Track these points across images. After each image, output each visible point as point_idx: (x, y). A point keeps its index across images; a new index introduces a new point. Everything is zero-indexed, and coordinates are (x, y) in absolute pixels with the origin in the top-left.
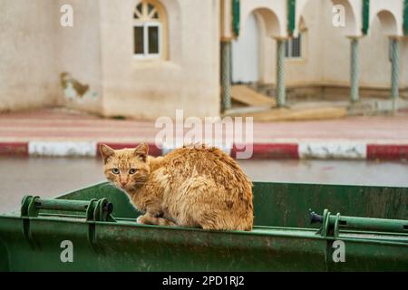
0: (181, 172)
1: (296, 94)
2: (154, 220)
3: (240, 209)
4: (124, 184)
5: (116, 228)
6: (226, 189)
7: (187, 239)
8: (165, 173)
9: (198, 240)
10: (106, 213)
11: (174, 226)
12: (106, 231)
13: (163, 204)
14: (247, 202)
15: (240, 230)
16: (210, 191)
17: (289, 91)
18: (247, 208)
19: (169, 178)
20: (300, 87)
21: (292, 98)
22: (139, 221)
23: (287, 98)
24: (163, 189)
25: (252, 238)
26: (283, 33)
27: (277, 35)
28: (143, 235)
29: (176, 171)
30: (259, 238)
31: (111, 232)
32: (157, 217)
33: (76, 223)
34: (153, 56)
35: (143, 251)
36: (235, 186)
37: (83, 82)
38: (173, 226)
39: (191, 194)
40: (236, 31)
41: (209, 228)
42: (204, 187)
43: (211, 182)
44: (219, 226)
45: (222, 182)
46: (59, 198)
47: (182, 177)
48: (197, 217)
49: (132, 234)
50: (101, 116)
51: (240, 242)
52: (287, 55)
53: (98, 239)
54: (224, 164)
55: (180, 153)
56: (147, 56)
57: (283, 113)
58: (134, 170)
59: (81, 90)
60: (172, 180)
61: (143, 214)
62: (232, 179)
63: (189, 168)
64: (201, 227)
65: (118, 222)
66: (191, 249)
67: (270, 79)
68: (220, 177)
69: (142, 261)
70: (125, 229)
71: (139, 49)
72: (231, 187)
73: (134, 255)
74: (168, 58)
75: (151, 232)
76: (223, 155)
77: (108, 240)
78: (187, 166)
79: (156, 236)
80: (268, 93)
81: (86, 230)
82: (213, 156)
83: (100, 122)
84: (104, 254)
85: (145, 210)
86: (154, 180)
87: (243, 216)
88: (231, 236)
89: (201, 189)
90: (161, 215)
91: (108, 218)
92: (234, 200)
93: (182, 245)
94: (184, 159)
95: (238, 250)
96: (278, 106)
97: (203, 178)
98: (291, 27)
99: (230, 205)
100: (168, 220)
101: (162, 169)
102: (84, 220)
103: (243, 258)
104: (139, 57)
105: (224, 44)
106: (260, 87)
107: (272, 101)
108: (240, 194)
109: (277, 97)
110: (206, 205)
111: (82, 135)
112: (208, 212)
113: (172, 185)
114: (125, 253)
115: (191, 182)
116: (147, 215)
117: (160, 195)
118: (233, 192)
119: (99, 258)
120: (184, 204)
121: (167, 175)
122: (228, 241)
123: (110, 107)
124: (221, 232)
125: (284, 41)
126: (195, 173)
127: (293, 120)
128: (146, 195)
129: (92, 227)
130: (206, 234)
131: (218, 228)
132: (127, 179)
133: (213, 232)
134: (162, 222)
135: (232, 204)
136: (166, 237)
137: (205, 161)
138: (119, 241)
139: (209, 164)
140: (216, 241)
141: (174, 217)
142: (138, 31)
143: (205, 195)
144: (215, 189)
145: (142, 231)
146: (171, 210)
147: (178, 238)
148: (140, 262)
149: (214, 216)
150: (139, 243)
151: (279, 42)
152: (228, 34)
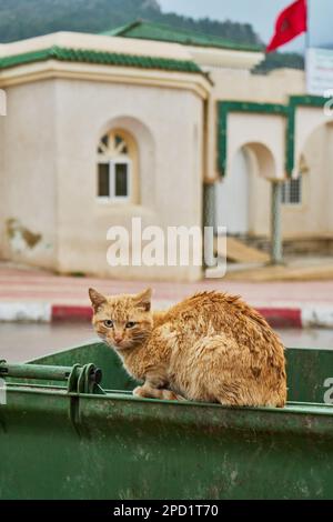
0: (193, 328)
1: (296, 248)
2: (156, 392)
3: (270, 378)
4: (119, 341)
5: (106, 403)
6: (252, 351)
7: (200, 418)
8: (172, 330)
9: (215, 419)
10: (93, 383)
11: (183, 400)
12: (93, 406)
13: (170, 371)
14: (279, 369)
15: (271, 406)
16: (231, 354)
17: (286, 244)
18: (279, 377)
19: (178, 336)
20: (299, 240)
21: (290, 253)
22: (136, 393)
23: (284, 254)
24: (170, 350)
25: (287, 418)
26: (280, 174)
27: (271, 175)
28: (141, 412)
29: (187, 327)
30: (297, 417)
31: (100, 408)
32: (160, 388)
33: (54, 395)
34: (121, 200)
35: (140, 434)
36: (263, 348)
37: (34, 230)
38: (181, 400)
39: (206, 357)
40: (221, 170)
41: (229, 402)
42: (223, 348)
43: (232, 343)
44: (243, 400)
45: (247, 343)
46: (31, 363)
47: (194, 336)
48: (214, 388)
49: (127, 411)
50: (56, 273)
51: (271, 423)
52: (283, 200)
53: (83, 417)
54: (248, 319)
55: (190, 304)
56: (113, 199)
57: (280, 271)
58: (132, 324)
59: (32, 240)
60: (181, 338)
61: (142, 385)
62: (259, 338)
63: (203, 324)
64: (218, 402)
65: (108, 395)
66: (205, 432)
67: (262, 230)
68: (244, 336)
69: (139, 447)
70: (119, 404)
71: (103, 191)
72: (257, 349)
73: (130, 439)
74: (139, 202)
75: (154, 408)
76: (246, 307)
77: (95, 418)
78: (201, 321)
79: (160, 413)
80: (260, 247)
81: (66, 405)
82: (234, 309)
83: (55, 279)
84: (89, 438)
85: (144, 378)
86: (158, 339)
87: (274, 387)
88: (258, 414)
89: (219, 351)
90: (165, 386)
91: (96, 390)
92: (262, 366)
93: (193, 426)
94: (196, 311)
95: (268, 433)
96: (273, 263)
97: (221, 337)
98: (289, 165)
99: (257, 373)
100: (176, 393)
101: (168, 325)
102: (65, 392)
103: (273, 443)
104: (104, 200)
105: (207, 187)
106: (250, 239)
107: (265, 257)
108: (270, 359)
109: (271, 252)
110: (226, 372)
111: (34, 295)
112: (229, 382)
113: (182, 346)
114: (117, 437)
115: (207, 342)
116: (147, 386)
117: (165, 358)
118: (260, 356)
119: (82, 443)
120: (197, 370)
121: (175, 333)
122: (254, 421)
123: (67, 261)
124: (246, 409)
125: (280, 183)
126: (211, 330)
127: (292, 280)
128: (146, 358)
129: (75, 400)
130: (225, 411)
131: (240, 403)
132: (123, 335)
133: (234, 409)
134: (167, 395)
135: (260, 371)
136: (173, 415)
137: (223, 314)
138: (110, 419)
139: (229, 318)
140: (239, 421)
141: (182, 388)
142: (103, 169)
143: (225, 359)
144: (237, 352)
145: (141, 407)
146: (178, 378)
147: (188, 416)
148: (136, 448)
149: (237, 386)
150: (136, 422)
151: (275, 184)
152: (212, 173)
